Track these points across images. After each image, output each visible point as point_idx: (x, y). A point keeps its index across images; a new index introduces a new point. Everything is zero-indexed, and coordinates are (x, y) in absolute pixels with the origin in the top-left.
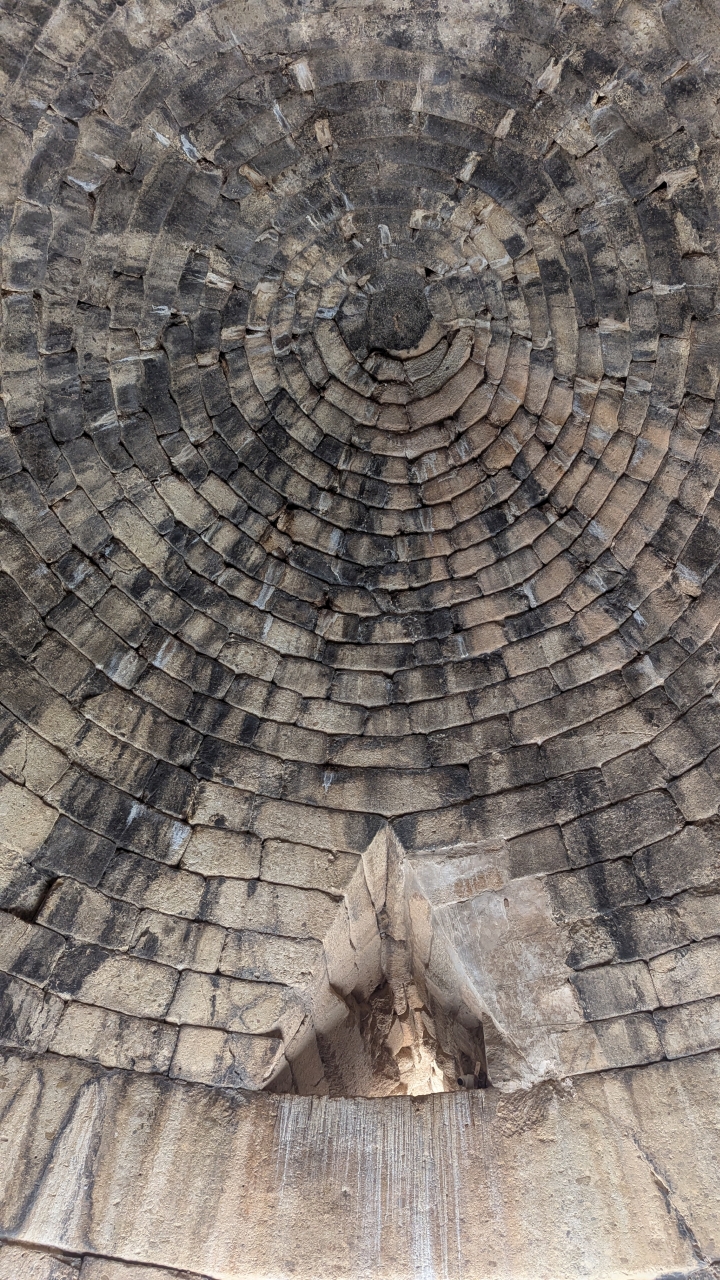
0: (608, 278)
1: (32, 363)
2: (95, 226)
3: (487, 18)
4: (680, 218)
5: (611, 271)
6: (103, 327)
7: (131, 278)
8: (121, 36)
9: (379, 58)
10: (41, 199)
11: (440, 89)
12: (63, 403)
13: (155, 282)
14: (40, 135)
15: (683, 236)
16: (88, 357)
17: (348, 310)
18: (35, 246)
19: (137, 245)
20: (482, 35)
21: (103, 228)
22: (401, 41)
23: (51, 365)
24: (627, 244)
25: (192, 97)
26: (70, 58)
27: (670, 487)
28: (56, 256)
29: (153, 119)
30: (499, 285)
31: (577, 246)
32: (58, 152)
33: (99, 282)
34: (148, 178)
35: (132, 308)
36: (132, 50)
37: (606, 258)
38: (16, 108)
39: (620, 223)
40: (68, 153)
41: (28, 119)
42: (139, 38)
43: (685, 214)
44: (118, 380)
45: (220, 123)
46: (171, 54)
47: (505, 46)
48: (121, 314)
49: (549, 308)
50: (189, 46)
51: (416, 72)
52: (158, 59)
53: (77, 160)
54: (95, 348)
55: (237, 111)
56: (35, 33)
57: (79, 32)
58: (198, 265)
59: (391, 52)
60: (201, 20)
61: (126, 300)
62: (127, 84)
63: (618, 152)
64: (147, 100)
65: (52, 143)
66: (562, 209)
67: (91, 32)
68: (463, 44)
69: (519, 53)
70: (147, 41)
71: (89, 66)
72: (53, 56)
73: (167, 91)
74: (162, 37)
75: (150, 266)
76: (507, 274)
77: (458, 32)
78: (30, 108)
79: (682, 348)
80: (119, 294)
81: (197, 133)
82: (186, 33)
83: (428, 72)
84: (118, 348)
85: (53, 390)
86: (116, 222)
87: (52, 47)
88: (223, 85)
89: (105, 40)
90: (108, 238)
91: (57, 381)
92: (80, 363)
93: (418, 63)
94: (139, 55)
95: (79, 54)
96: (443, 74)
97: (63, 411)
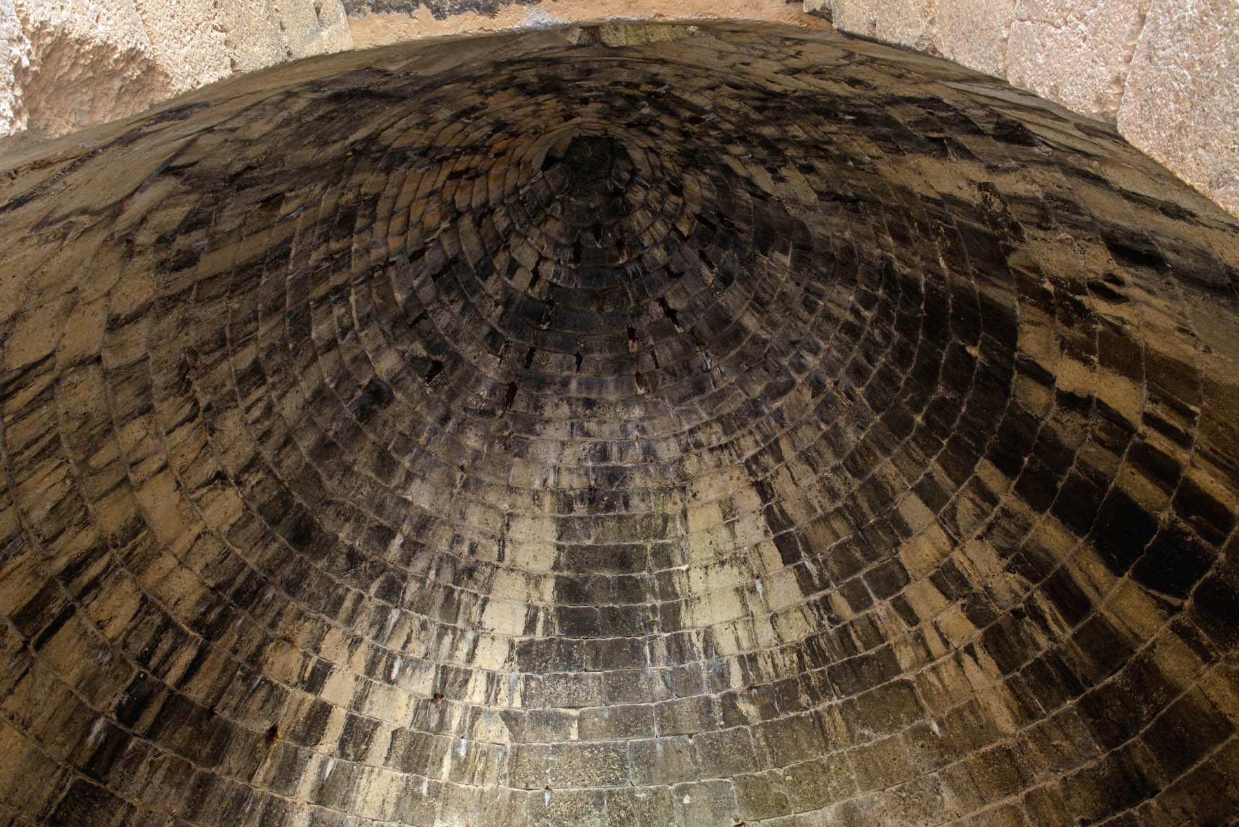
0: (453, 296)
1: (830, 305)
2: (768, 346)
3: (547, 422)
4: (425, 354)
5: (452, 302)
6: (783, 293)
7: (759, 305)
8: (725, 433)
9: (600, 392)
10: (790, 376)
11: (567, 373)
12: (821, 273)
13: (746, 293)
14: (778, 404)
15: (420, 346)
16: (798, 284)
17: (626, 176)
18: (802, 357)
19: (750, 322)
20: (548, 412)
21: (765, 342)
22: (589, 403)
23: (820, 295)
24: (449, 324)
25: (699, 388)
26: (751, 433)
27: (379, 227)
28: (793, 344)
29: (722, 385)
30: (517, 227)
31: (475, 300)
32: (775, 392)
33: (778, 317)
34: (733, 353)
35: (764, 290)
36: (722, 423)
37: (456, 308)
38: (782, 426)
39: (455, 333)
40: (768, 389)
41: (778, 415)
42: (717, 428)
43: (423, 358)
44: (787, 260)
45: (687, 368)
46: (704, 415)
47: (536, 408)
48: (770, 291)
49: (483, 245)
50: (694, 417)
51: (580, 384)
52: (711, 414)
53: (765, 384)
54: (791, 286)
55: (678, 373)
56: (760, 453)
57: (742, 442)
58: (720, 285)
59: (594, 396)
60: (686, 427)
61: (766, 297)
62: (729, 407)
63: (467, 372)
64: (721, 396)
65: (774, 399)
66: (489, 316)
67: (738, 439)
68: (557, 405)
69: (528, 405)
70: (714, 425)
71: (743, 425)
72: (758, 437)
73: (711, 397)
74: (707, 424)
75: (747, 304)
76: (514, 241)
77: (559, 411)
78: (777, 421)
79: (399, 297)
80: (768, 303)
81: (701, 367)
82: (695, 423)
83: (573, 385)
84: (779, 275)
85: (825, 283)
86: (755, 340)
87: (756, 442)
88: (683, 391)
89: (733, 432)
90: (765, 336)
91: (820, 285)
92: (804, 284)
93: (579, 390)
94: (720, 420)
95: (745, 431)
96: (565, 383)
97: (824, 270)
